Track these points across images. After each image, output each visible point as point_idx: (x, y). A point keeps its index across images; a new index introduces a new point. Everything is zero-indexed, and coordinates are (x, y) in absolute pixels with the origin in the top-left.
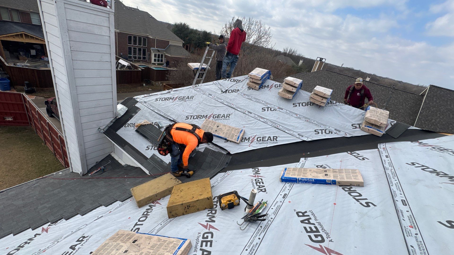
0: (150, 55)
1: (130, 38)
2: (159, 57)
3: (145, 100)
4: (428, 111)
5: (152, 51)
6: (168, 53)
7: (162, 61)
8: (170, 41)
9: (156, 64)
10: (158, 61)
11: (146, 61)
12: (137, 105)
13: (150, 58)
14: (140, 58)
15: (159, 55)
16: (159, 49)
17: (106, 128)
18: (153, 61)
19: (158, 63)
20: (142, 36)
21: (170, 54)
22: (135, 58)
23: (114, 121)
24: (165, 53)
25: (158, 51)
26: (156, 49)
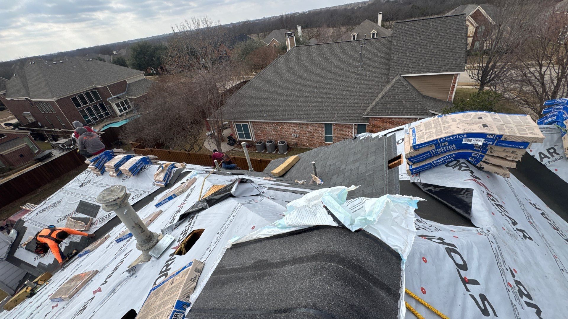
0: (111, 107)
1: (75, 100)
2: (123, 105)
3: (30, 218)
4: (398, 54)
5: (110, 103)
6: (131, 96)
7: (129, 107)
8: (126, 79)
9: (125, 114)
10: (125, 109)
11: (111, 116)
12: (25, 225)
13: (114, 111)
14: (101, 116)
15: (122, 103)
16: (118, 96)
17: (7, 255)
18: (119, 113)
19: (126, 111)
20: (88, 90)
21: (134, 96)
22: (95, 119)
23: (10, 247)
24: (127, 97)
25: (118, 98)
26: (115, 98)
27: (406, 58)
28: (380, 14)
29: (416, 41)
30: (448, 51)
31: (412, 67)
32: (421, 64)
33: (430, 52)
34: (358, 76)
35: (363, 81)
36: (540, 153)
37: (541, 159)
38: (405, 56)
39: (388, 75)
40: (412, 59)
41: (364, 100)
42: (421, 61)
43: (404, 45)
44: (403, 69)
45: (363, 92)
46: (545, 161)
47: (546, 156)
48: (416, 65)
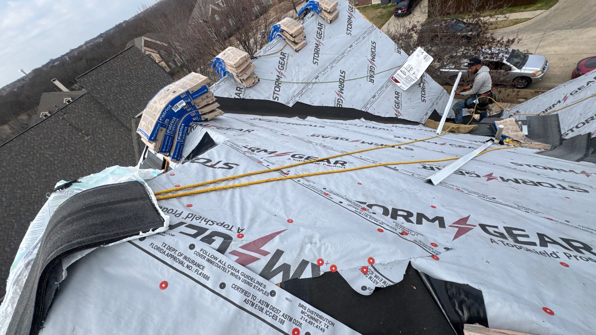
27: (123, 101)
28: (54, 80)
29: (116, 84)
30: (152, 77)
31: (136, 105)
32: (142, 99)
33: (138, 86)
34: (93, 146)
35: (103, 147)
36: (236, 94)
37: (239, 96)
38: (120, 101)
39: (123, 125)
40: (129, 99)
41: (125, 160)
42: (139, 97)
43: (109, 93)
44: (130, 112)
45: (115, 154)
46: (242, 96)
47: (239, 94)
48: (138, 102)
